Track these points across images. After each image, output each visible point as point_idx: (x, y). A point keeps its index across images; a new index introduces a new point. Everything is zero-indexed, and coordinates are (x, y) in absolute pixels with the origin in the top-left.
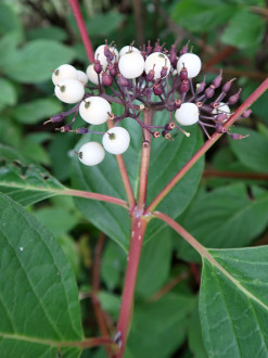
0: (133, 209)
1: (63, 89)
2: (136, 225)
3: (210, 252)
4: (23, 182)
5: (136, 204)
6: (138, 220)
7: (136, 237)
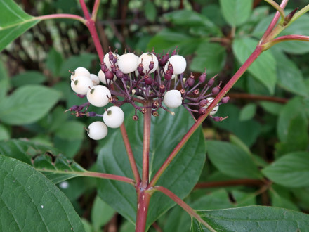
0: (138, 185)
1: (76, 83)
2: (141, 198)
3: (198, 212)
4: (53, 168)
5: (140, 181)
6: (143, 194)
7: (142, 208)
